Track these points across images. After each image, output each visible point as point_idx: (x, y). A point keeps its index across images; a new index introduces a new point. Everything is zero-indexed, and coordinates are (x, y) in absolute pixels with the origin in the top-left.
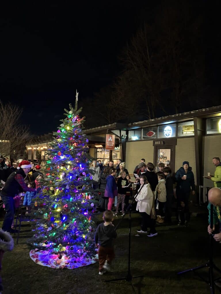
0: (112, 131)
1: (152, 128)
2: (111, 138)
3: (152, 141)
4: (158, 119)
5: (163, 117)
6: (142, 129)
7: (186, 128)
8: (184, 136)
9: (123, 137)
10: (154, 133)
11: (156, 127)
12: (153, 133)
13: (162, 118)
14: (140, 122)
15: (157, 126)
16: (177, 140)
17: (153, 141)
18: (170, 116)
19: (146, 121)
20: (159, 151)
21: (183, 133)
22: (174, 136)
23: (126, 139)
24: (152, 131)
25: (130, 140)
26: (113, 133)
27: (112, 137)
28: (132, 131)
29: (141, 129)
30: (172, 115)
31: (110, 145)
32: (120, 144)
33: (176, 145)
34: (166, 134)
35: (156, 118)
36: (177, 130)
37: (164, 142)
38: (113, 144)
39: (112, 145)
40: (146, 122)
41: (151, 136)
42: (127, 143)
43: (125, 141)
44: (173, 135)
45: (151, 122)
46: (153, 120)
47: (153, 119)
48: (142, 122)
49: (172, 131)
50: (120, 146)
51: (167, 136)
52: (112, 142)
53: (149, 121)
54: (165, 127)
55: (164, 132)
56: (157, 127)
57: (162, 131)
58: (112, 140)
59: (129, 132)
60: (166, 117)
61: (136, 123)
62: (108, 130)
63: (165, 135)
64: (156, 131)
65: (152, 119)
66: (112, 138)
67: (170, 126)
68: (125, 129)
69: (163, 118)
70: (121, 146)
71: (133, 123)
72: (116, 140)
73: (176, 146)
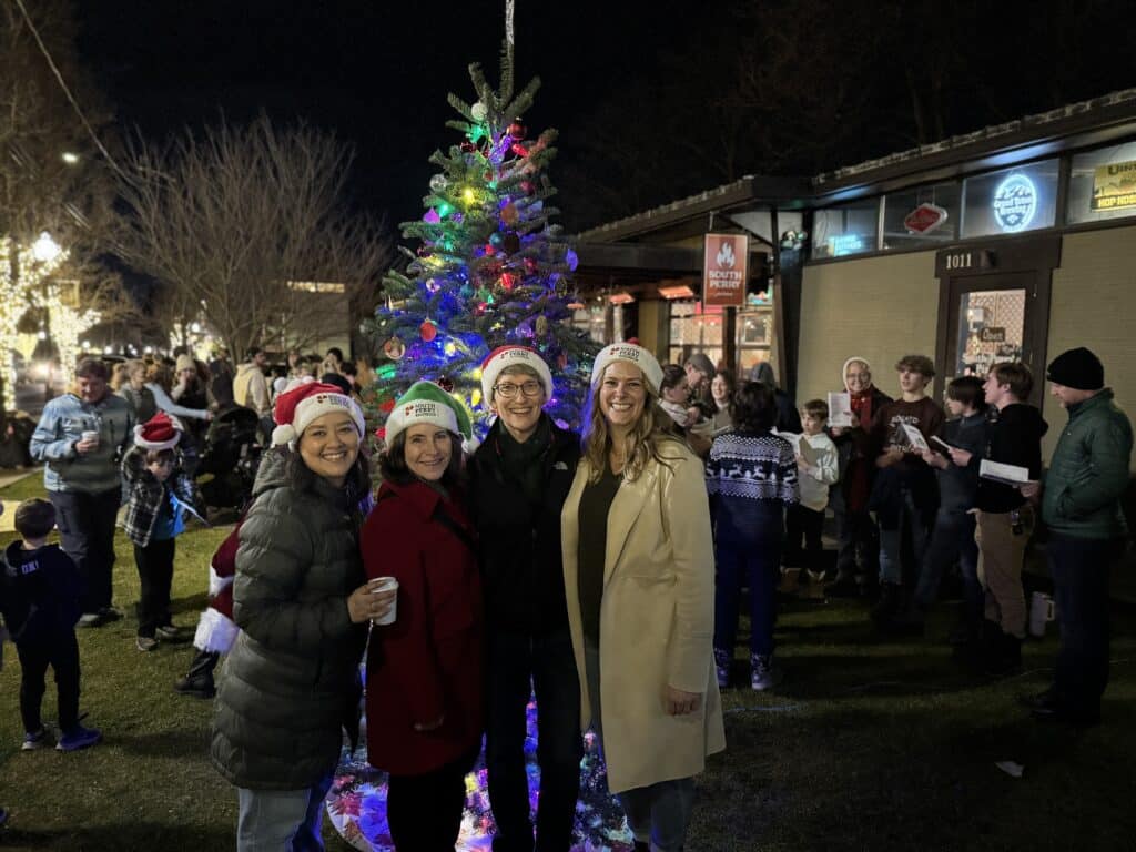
0: (735, 218)
1: (931, 191)
2: (727, 250)
3: (932, 255)
4: (963, 140)
5: (990, 129)
6: (884, 199)
7: (1117, 179)
8: (1105, 217)
9: (787, 244)
10: (945, 215)
11: (954, 183)
12: (936, 215)
13: (985, 134)
14: (872, 164)
15: (959, 177)
16: (1061, 239)
17: (938, 254)
18: (1028, 118)
19: (902, 154)
20: (967, 300)
21: (1094, 204)
22: (1048, 222)
23: (801, 250)
24: (932, 207)
25: (819, 257)
26: (740, 227)
27: (732, 244)
28: (830, 212)
29: (877, 196)
30: (1042, 116)
31: (725, 284)
32: (771, 277)
33: (1058, 267)
34: (1004, 218)
35: (955, 139)
36: (1065, 193)
37: (993, 259)
38: (740, 276)
39: (735, 284)
40: (904, 163)
41: (927, 231)
42: (806, 271)
43: (797, 260)
44: (1038, 216)
45: (926, 157)
46: (936, 148)
47: (938, 144)
48: (881, 163)
49: (1034, 199)
50: (774, 284)
51: (1008, 224)
52: (733, 269)
53: (919, 152)
54: (997, 180)
55: (996, 204)
56: (961, 181)
57: (981, 200)
58: (732, 261)
59: (819, 215)
60: (1007, 128)
61: (852, 170)
62: (718, 212)
63: (1001, 222)
64: (951, 204)
65: (934, 141)
66: (733, 251)
67: (1028, 172)
68: (798, 204)
69: (992, 132)
70: (779, 287)
71: (838, 172)
72: (756, 259)
73: (1055, 272)
